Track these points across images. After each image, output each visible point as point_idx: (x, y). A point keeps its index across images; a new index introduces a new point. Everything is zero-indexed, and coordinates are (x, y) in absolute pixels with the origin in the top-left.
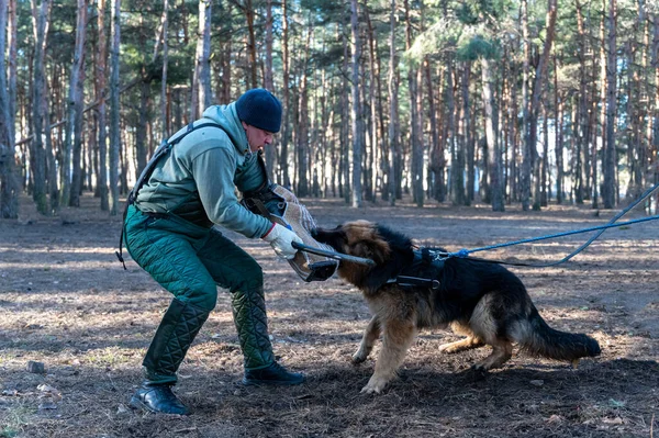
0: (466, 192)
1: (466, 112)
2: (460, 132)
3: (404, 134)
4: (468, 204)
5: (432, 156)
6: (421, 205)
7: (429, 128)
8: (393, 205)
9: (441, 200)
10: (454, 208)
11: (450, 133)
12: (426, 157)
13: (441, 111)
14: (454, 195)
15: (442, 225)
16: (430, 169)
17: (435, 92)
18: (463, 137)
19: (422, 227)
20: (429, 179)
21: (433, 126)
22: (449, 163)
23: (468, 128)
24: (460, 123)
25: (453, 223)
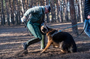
0: (19, 22)
1: (17, 5)
2: (17, 10)
3: (5, 11)
4: (19, 24)
5: (11, 15)
6: (9, 25)
7: (10, 9)
8: (4, 26)
9: (14, 24)
10: (17, 25)
11: (15, 10)
12: (10, 15)
13: (12, 5)
14: (16, 23)
15: (14, 29)
16: (11, 18)
17: (11, 2)
18: (17, 11)
19: (10, 30)
20: (11, 20)
21: (11, 9)
22: (15, 16)
23: (18, 9)
24: (17, 8)
25: (17, 28)
